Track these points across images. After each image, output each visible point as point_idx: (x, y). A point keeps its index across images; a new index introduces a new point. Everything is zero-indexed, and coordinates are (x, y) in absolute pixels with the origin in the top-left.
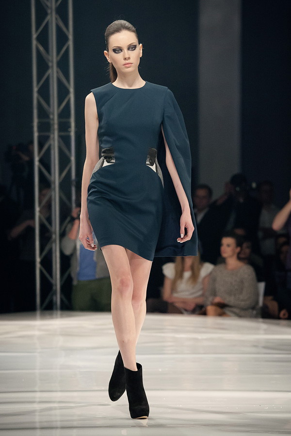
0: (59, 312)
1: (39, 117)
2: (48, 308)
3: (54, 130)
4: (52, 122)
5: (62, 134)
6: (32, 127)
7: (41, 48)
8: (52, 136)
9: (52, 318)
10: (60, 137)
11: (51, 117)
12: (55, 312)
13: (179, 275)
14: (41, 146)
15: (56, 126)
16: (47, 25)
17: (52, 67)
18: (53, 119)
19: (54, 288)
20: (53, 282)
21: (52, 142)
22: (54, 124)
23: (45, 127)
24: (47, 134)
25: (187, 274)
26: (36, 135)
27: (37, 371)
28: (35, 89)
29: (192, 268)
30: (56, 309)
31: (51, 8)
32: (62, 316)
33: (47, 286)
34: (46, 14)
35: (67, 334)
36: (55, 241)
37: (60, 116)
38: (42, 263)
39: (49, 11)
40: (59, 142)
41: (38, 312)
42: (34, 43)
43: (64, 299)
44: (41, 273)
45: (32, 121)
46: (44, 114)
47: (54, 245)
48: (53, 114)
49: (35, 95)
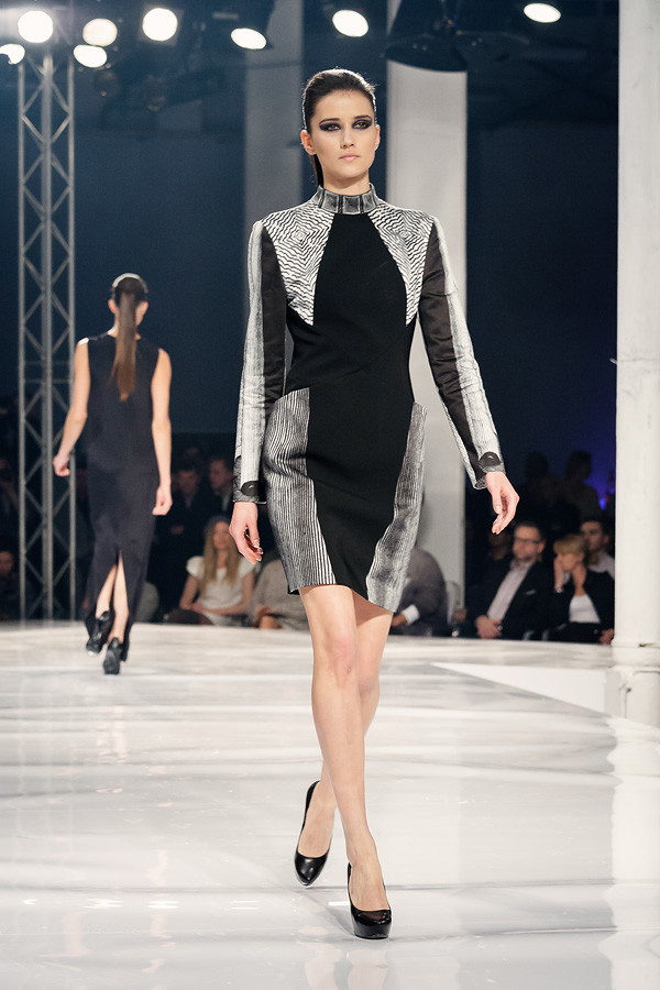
0: (51, 622)
1: (27, 358)
2: (37, 616)
3: (46, 376)
4: (43, 365)
6: (16, 373)
7: (31, 267)
8: (43, 384)
9: (42, 627)
10: (55, 385)
11: (43, 358)
12: (45, 622)
13: (211, 574)
14: (29, 396)
15: (49, 371)
16: (39, 236)
17: (45, 292)
18: (46, 362)
19: (44, 590)
20: (44, 582)
21: (42, 392)
22: (46, 368)
23: (35, 372)
25: (221, 572)
26: (22, 382)
28: (22, 321)
29: (227, 564)
30: (48, 618)
31: (45, 215)
32: (54, 626)
33: (35, 586)
34: (38, 222)
37: (56, 357)
38: (28, 555)
39: (42, 218)
40: (53, 394)
42: (22, 259)
44: (27, 568)
45: (16, 363)
46: (33, 354)
48: (46, 356)
49: (22, 329)
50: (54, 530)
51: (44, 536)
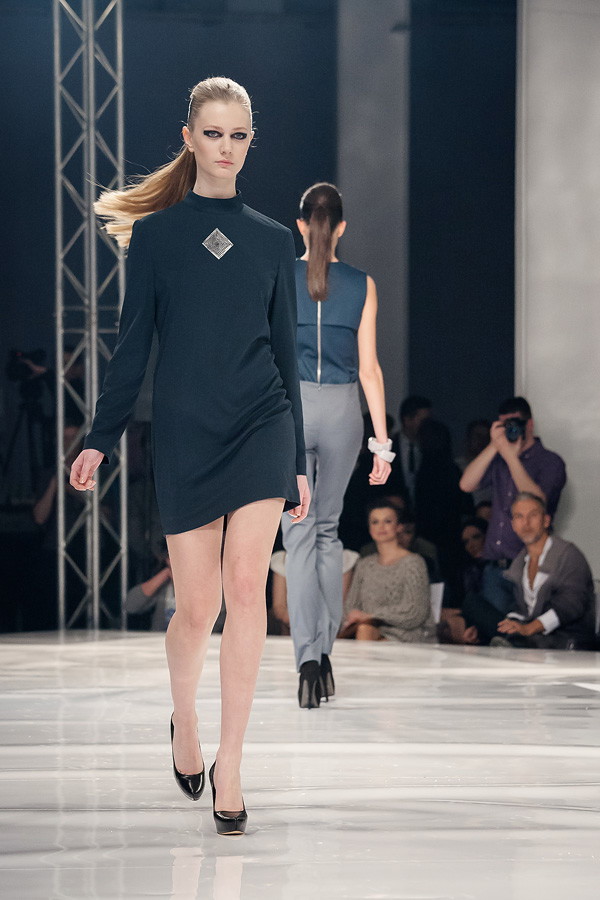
0: (97, 633)
1: (66, 302)
2: (79, 624)
3: (90, 325)
4: (87, 311)
5: (104, 331)
6: (53, 320)
7: (71, 188)
8: (87, 334)
9: (85, 641)
10: (100, 335)
11: (87, 302)
12: (90, 632)
15: (94, 318)
16: (81, 148)
17: (89, 219)
18: (89, 307)
19: (89, 592)
20: (88, 582)
21: (86, 344)
22: (90, 313)
23: (76, 320)
24: (80, 331)
26: (60, 332)
27: (60, 723)
28: (60, 256)
30: (93, 627)
31: (88, 121)
32: (101, 639)
33: (77, 589)
34: (79, 131)
35: (111, 665)
36: (91, 512)
37: (102, 300)
38: (68, 549)
39: (84, 127)
40: (98, 344)
41: (62, 633)
42: (59, 177)
43: (106, 611)
44: (68, 566)
45: (53, 309)
46: (73, 297)
47: (89, 519)
48: (89, 298)
49: (60, 265)
50: (100, 516)
51: (89, 524)
